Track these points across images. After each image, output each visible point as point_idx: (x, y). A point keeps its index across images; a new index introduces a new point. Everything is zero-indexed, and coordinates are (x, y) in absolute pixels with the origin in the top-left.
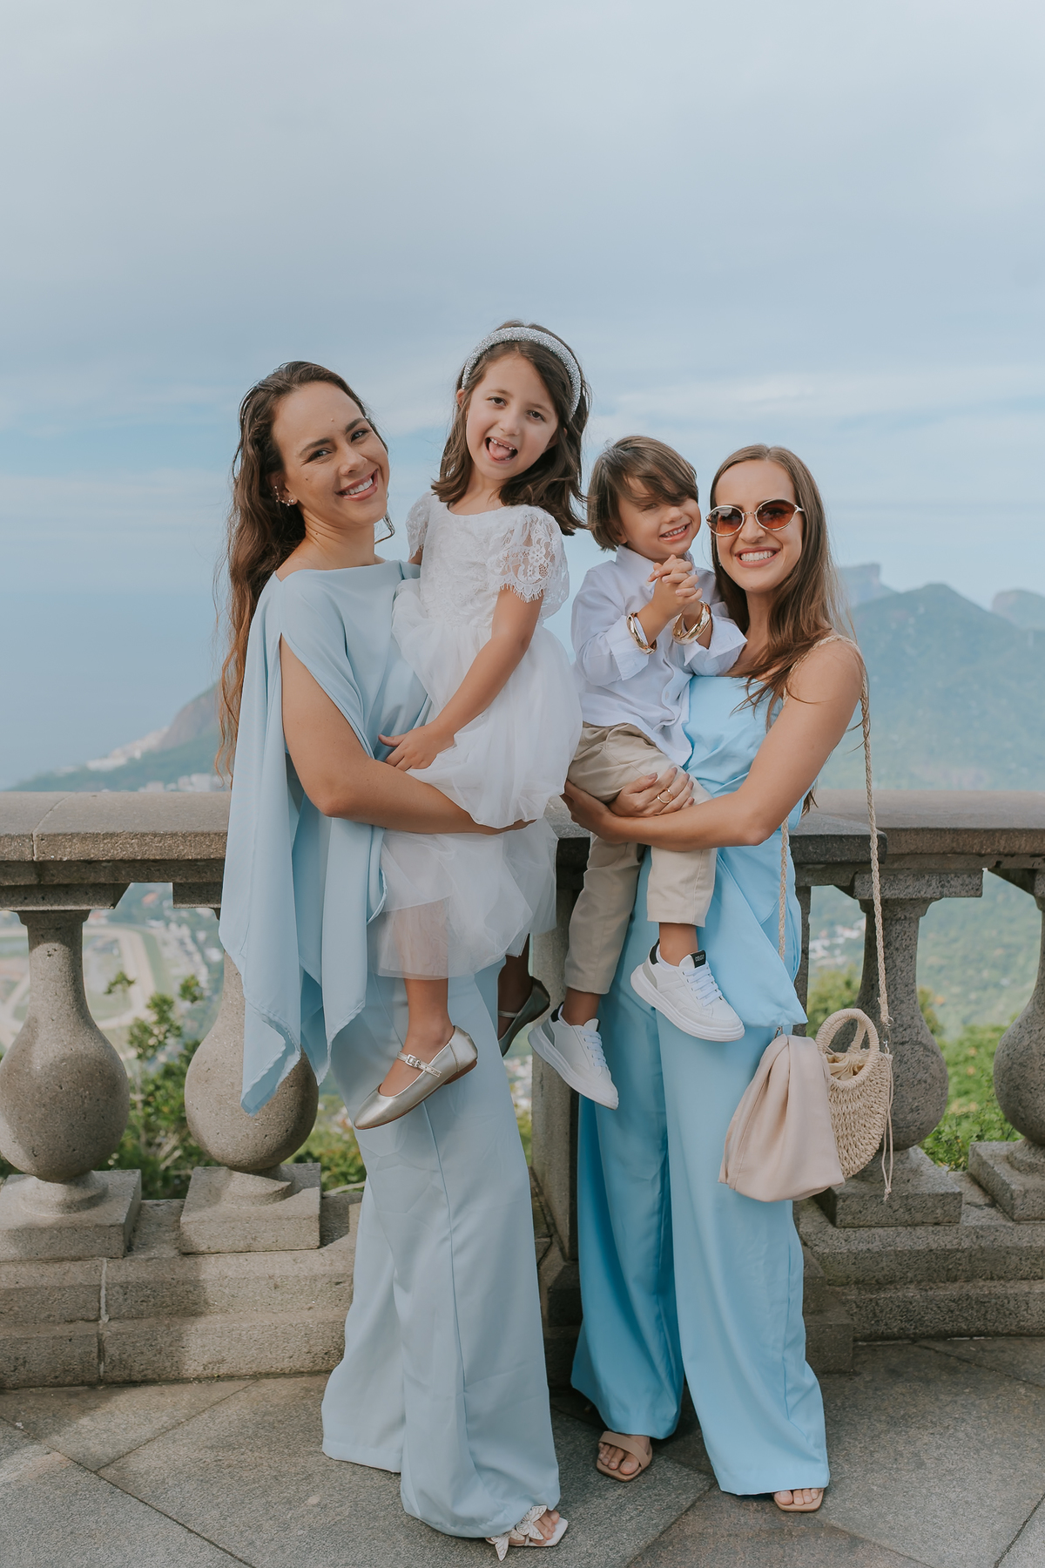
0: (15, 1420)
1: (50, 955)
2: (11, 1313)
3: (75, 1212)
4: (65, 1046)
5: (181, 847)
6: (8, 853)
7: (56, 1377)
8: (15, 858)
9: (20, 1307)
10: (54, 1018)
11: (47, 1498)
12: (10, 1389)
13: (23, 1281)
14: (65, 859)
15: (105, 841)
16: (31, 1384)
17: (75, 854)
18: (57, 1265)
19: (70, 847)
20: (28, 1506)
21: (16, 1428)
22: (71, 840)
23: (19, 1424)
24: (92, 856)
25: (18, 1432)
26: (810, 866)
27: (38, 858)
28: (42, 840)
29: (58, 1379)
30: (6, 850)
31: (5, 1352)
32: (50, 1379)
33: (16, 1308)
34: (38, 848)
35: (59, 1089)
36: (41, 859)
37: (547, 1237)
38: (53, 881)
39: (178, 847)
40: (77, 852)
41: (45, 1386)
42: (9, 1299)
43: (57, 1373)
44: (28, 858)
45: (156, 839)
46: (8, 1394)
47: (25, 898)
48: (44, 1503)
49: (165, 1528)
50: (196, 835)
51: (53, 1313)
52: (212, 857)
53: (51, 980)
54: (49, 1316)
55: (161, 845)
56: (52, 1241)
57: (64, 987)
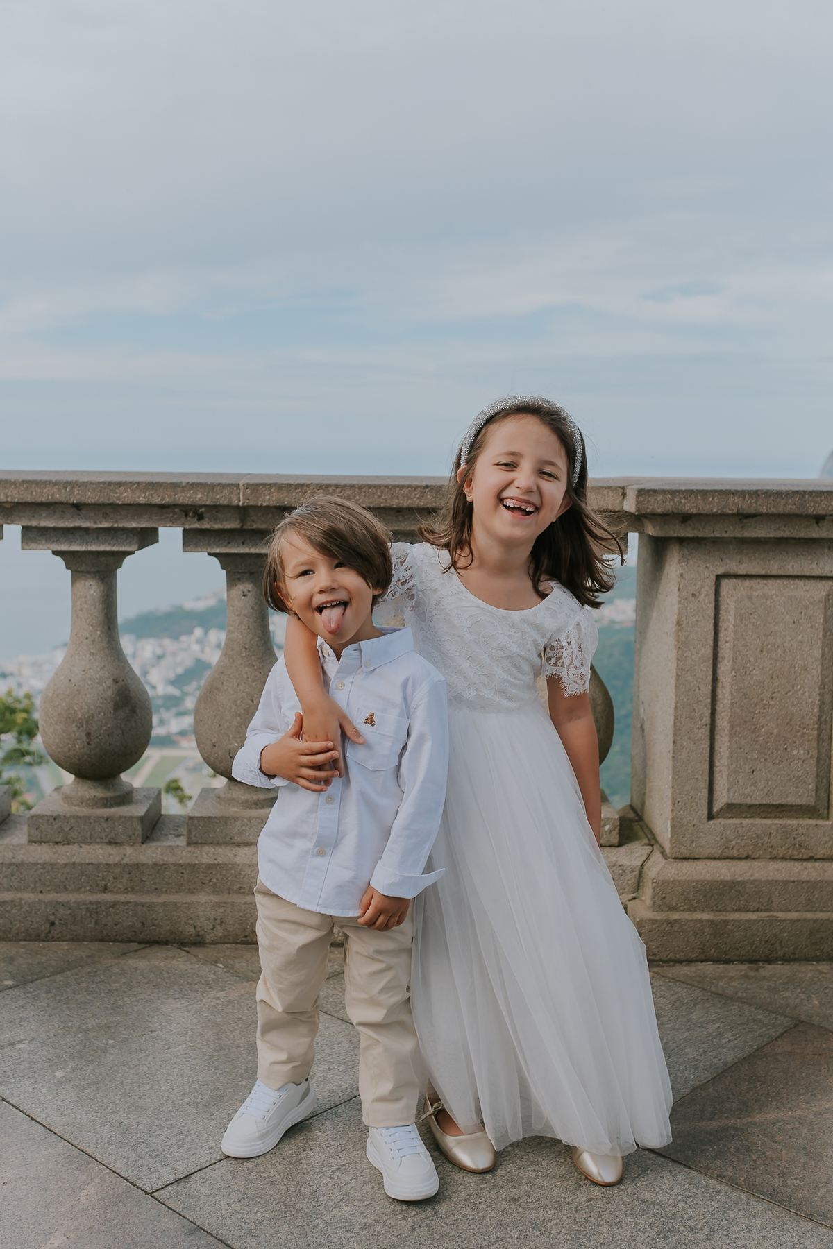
0: (216, 962)
1: (244, 595)
2: (211, 883)
3: (260, 808)
4: (256, 670)
5: (358, 497)
6: (220, 499)
7: (246, 936)
8: (225, 503)
9: (217, 879)
10: (247, 647)
11: (250, 1007)
12: (210, 944)
13: (220, 858)
14: (265, 504)
15: (297, 491)
16: (226, 940)
17: (273, 501)
18: (247, 848)
19: (269, 494)
20: (235, 1011)
21: (218, 967)
22: (269, 489)
23: (221, 965)
24: (286, 503)
25: (220, 969)
27: (243, 503)
28: (247, 488)
29: (248, 938)
30: (218, 497)
31: (206, 913)
32: (241, 938)
33: (215, 880)
34: (244, 495)
35: (250, 702)
36: (246, 504)
37: (648, 845)
38: (253, 526)
39: (355, 497)
40: (274, 499)
41: (237, 943)
42: (209, 872)
43: (247, 934)
44: (236, 503)
45: (338, 490)
46: (208, 947)
47: (229, 543)
48: (248, 1010)
49: (346, 1028)
50: (370, 487)
51: (244, 886)
52: (382, 505)
53: (245, 616)
54: (241, 888)
55: (341, 494)
56: (244, 828)
57: (255, 622)
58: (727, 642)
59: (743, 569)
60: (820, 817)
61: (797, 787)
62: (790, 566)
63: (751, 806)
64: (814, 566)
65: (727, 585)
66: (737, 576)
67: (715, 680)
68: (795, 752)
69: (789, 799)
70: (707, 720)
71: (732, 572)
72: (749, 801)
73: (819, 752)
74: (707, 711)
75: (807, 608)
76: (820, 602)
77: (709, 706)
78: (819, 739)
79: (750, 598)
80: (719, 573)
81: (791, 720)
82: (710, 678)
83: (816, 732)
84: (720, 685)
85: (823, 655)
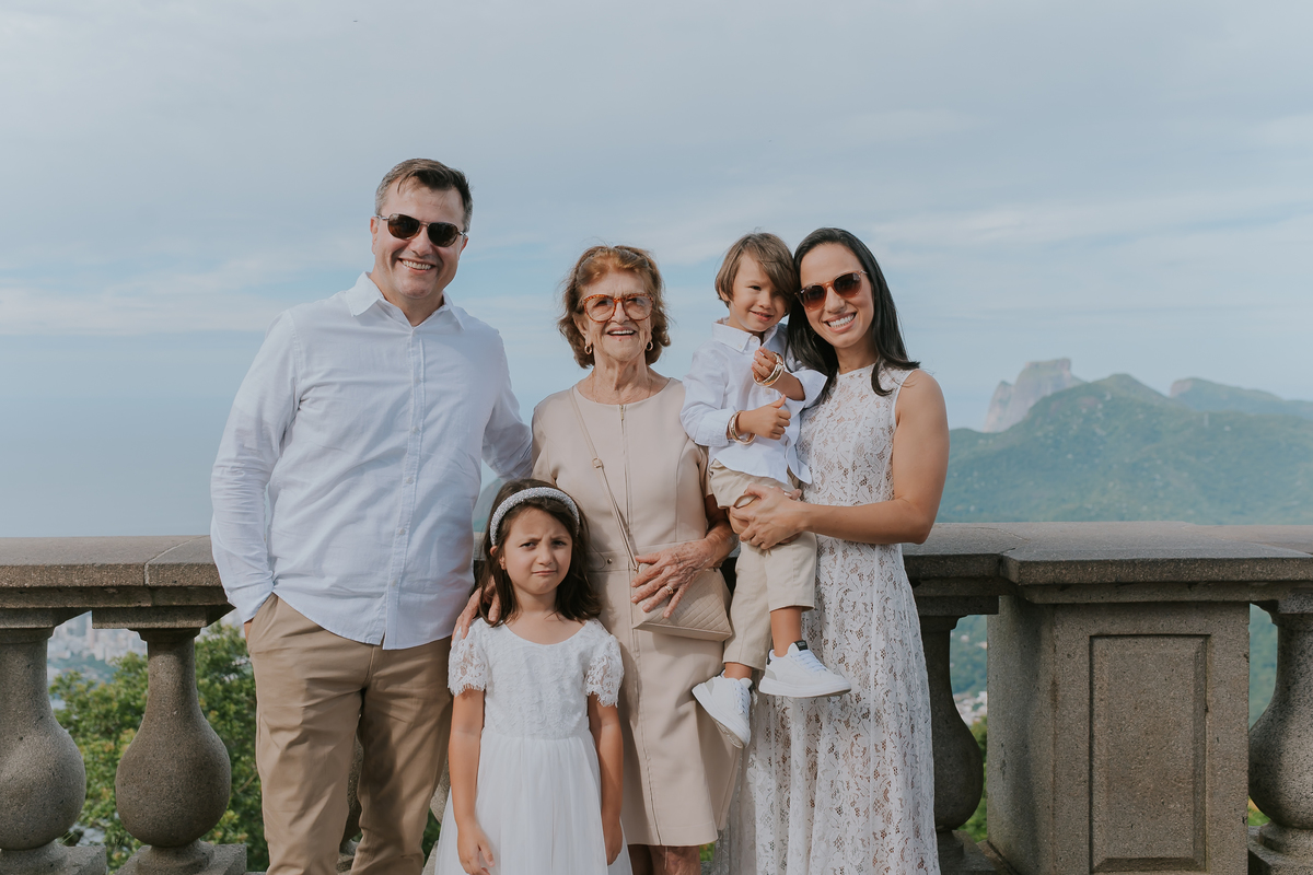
26: (1255, 584)
58: (1102, 700)
59: (1115, 629)
60: (1198, 869)
61: (1175, 841)
62: (1160, 626)
63: (1130, 860)
64: (1183, 625)
65: (1100, 644)
66: (1108, 636)
67: (1091, 737)
68: (1172, 806)
69: (1168, 853)
70: (1086, 776)
71: (1105, 632)
72: (1128, 855)
73: (1195, 807)
74: (1085, 768)
75: (1178, 665)
76: (1190, 659)
77: (1088, 763)
78: (1194, 792)
79: (1123, 657)
80: (1093, 634)
81: (1166, 774)
82: (1087, 736)
83: (1191, 786)
84: (1096, 741)
85: (1195, 710)
